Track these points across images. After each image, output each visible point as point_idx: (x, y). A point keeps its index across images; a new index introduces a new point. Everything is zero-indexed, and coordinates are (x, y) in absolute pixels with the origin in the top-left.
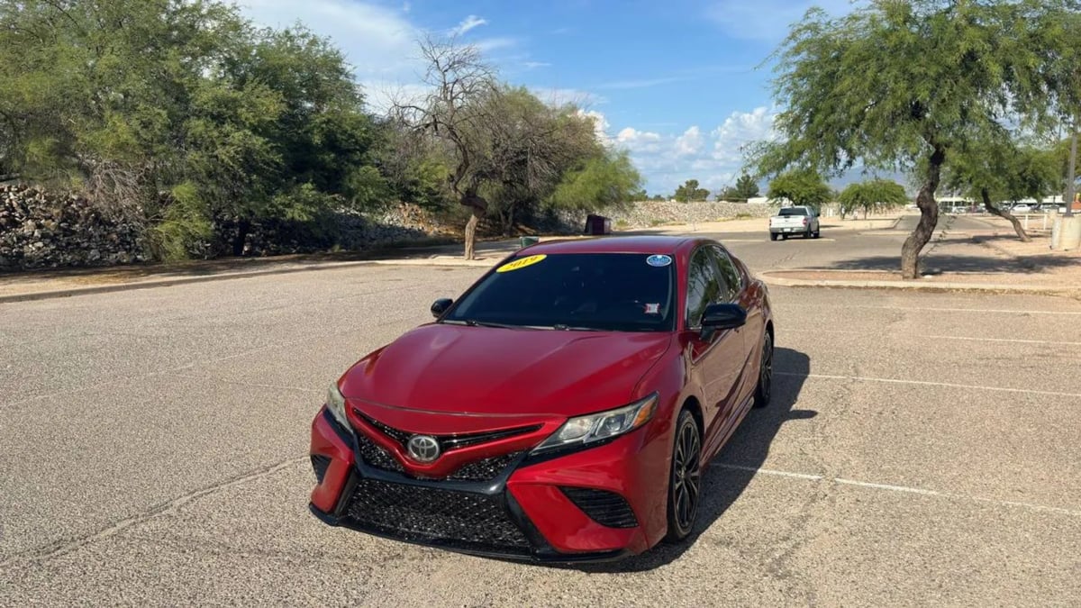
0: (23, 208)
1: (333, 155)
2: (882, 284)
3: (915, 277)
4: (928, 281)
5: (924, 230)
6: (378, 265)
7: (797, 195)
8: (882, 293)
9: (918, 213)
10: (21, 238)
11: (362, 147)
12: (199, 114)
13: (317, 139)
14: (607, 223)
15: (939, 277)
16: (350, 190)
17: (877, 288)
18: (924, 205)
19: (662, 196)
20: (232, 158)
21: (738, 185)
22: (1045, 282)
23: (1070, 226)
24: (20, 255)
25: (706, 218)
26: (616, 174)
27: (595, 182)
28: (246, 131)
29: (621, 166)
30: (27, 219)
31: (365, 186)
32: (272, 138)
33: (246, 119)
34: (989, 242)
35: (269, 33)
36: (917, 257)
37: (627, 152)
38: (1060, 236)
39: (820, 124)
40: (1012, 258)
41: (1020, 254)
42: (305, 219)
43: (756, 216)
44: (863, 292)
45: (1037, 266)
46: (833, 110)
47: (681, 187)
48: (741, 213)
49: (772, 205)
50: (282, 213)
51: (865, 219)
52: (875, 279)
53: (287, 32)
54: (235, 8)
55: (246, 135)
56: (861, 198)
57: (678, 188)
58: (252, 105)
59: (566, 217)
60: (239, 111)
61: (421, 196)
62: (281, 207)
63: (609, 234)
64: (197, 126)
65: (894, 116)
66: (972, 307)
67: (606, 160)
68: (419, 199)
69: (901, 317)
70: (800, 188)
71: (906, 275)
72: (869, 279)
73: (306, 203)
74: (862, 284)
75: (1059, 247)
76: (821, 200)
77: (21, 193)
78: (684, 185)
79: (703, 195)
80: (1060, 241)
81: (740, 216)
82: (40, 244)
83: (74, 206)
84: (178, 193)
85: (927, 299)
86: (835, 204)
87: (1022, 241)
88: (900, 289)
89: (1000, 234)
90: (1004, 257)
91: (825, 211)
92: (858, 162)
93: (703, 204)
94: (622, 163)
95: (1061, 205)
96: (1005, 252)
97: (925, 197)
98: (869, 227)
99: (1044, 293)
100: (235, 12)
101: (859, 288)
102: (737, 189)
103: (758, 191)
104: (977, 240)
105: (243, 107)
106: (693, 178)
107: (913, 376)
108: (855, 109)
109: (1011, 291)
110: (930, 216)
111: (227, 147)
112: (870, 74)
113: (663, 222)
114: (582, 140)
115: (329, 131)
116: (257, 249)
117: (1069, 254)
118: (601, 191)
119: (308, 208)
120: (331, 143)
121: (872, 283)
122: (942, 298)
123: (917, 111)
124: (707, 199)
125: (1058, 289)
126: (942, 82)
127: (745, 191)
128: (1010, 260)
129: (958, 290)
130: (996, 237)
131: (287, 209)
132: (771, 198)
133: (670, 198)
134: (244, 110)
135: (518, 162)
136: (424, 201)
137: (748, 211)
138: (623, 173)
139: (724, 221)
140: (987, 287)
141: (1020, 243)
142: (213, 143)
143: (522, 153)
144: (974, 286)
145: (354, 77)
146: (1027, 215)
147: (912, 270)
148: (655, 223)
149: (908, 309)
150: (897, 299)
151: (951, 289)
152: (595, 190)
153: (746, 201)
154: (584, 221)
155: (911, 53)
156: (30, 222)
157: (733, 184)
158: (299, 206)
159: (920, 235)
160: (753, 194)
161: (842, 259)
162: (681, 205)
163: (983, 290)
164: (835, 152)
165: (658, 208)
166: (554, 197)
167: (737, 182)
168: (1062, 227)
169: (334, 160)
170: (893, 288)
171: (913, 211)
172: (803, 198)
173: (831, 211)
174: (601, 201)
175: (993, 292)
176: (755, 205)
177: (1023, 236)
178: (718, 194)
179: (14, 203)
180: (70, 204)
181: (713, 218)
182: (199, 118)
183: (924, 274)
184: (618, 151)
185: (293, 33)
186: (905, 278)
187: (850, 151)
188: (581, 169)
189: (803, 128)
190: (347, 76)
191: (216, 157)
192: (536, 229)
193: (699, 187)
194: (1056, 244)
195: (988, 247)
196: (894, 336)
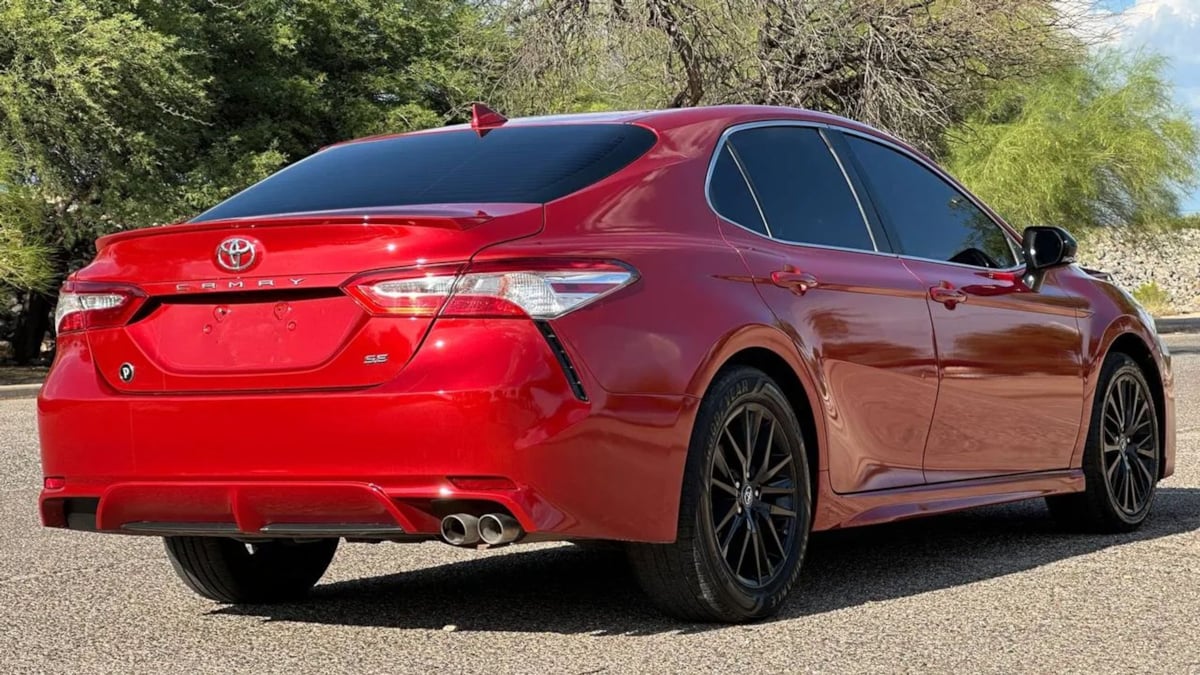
1: (322, 77)
11: (394, 56)
13: (285, 37)
20: (90, 89)
26: (1122, 128)
27: (1053, 156)
28: (128, 17)
29: (1137, 104)
37: (1156, 62)
67: (1088, 86)
94: (1143, 94)
111: (82, 59)
114: (1019, 25)
115: (315, 12)
118: (1071, 183)
120: (319, 49)
135: (834, 85)
138: (1145, 125)
142: (44, 49)
143: (848, 60)
184: (1128, 59)
188: (1011, 113)
191: (50, 86)
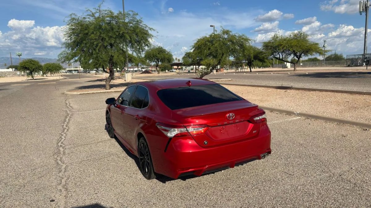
4: (114, 90)
38: (128, 78)
52: (101, 90)
74: (99, 92)
168: (127, 75)
186: (108, 89)
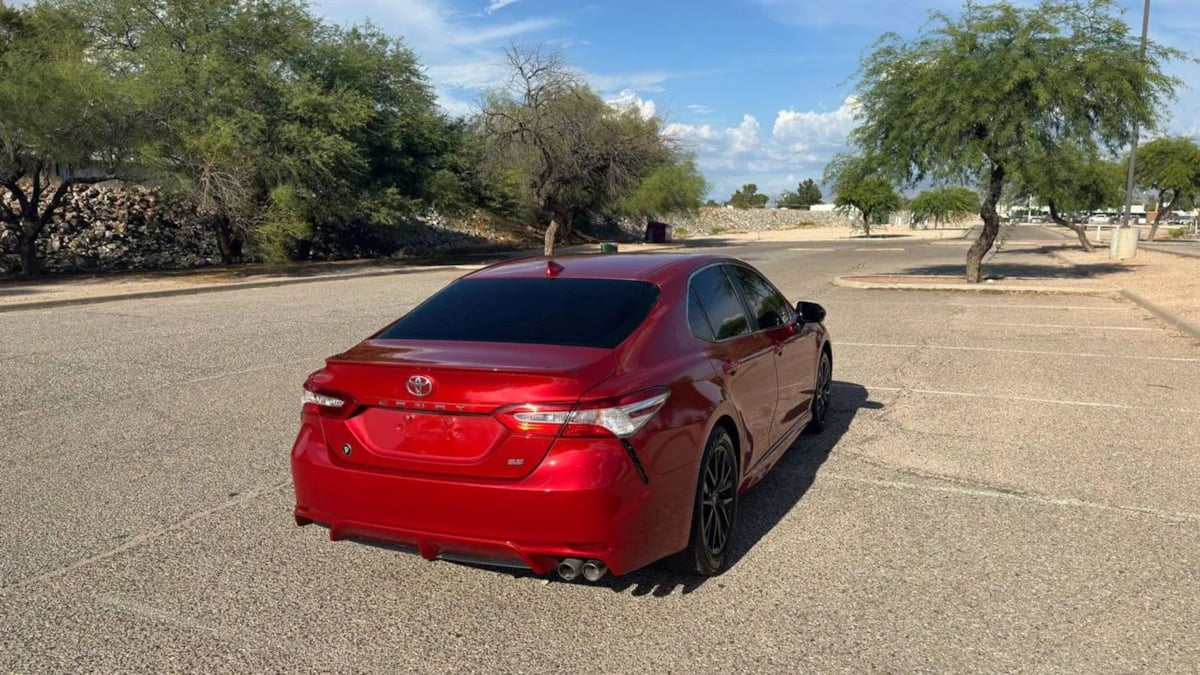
0: (89, 209)
1: (411, 159)
2: (948, 286)
3: (978, 281)
4: (990, 285)
5: (987, 238)
6: (458, 269)
7: (866, 203)
8: (948, 294)
9: (982, 223)
10: (93, 240)
11: (438, 151)
12: (291, 118)
13: (397, 144)
14: (668, 231)
15: (999, 282)
16: (429, 193)
17: (944, 290)
18: (987, 215)
19: (717, 202)
20: (324, 163)
21: (799, 190)
22: (1091, 285)
23: (1127, 236)
24: (96, 256)
25: (768, 226)
26: (682, 180)
27: (660, 189)
28: (337, 136)
29: (687, 171)
30: (96, 220)
31: (445, 190)
32: (360, 144)
33: (337, 124)
34: (1055, 252)
35: (336, 30)
36: (980, 264)
38: (1118, 246)
39: (895, 139)
40: (1072, 266)
41: (1080, 263)
42: (391, 223)
43: (821, 225)
44: (931, 293)
45: (1090, 273)
46: (907, 127)
47: (738, 192)
48: (803, 221)
49: (839, 213)
50: (368, 216)
51: (935, 229)
52: (942, 283)
53: (355, 30)
54: (305, 5)
55: (336, 139)
56: (932, 208)
57: (734, 193)
58: (343, 110)
59: (626, 224)
60: (330, 116)
61: (494, 200)
62: (368, 211)
63: (670, 242)
64: (291, 130)
65: (961, 135)
66: (1023, 305)
67: (672, 164)
68: (493, 204)
69: (963, 310)
70: (868, 195)
71: (971, 279)
72: (937, 283)
73: (391, 207)
74: (931, 287)
75: (1117, 256)
76: (889, 208)
77: (84, 194)
78: (741, 190)
79: (761, 201)
80: (1118, 251)
81: (803, 224)
82: (112, 246)
83: (137, 207)
84: (276, 195)
85: (987, 299)
86: (904, 212)
87: (1086, 251)
88: (964, 291)
89: (1069, 244)
90: (1065, 265)
91: (894, 220)
92: (929, 175)
93: (764, 211)
94: (688, 167)
95: (1143, 215)
96: (1067, 262)
97: (987, 209)
98: (939, 237)
99: (1088, 294)
100: (305, 9)
101: (928, 290)
102: (798, 194)
103: (821, 197)
104: (1044, 251)
105: (334, 112)
106: (752, 183)
107: (967, 345)
108: (927, 126)
109: (1060, 293)
110: (992, 227)
111: (320, 152)
112: (940, 95)
113: (723, 230)
115: (408, 134)
116: (321, 254)
117: (1124, 263)
118: (666, 198)
119: (392, 211)
120: (410, 148)
121: (940, 286)
122: (999, 298)
123: (981, 131)
124: (766, 205)
125: (1100, 291)
126: (1001, 106)
127: (807, 196)
128: (1070, 269)
129: (1014, 292)
130: (1064, 248)
131: (373, 213)
132: (838, 206)
133: (726, 204)
134: (336, 115)
135: (597, 168)
136: (498, 206)
137: (811, 219)
138: (688, 178)
139: (787, 229)
140: (1040, 289)
141: (1084, 253)
142: (306, 148)
143: (604, 159)
144: (1029, 288)
145: (426, 78)
146: (1099, 226)
147: (976, 274)
148: (716, 231)
149: (969, 306)
150: (960, 298)
151: (1008, 291)
152: (659, 197)
153: (808, 209)
154: (645, 228)
155: (977, 81)
156: (98, 223)
157: (794, 189)
158: (384, 210)
159: (984, 242)
160: (816, 200)
161: (912, 267)
162: (741, 212)
163: (1036, 292)
164: (908, 166)
165: (717, 215)
166: (619, 203)
167: (798, 187)
168: (1120, 237)
169: (413, 165)
170: (957, 290)
171: (977, 221)
172: (871, 206)
173: (900, 219)
174: (665, 208)
175: (1045, 293)
176: (818, 212)
177: (1088, 246)
178: (779, 200)
179: (80, 203)
180: (132, 205)
181: (774, 226)
182: (291, 122)
183: (986, 279)
185: (362, 31)
186: (969, 282)
187: (920, 165)
188: (645, 175)
189: (879, 142)
190: (418, 76)
191: (308, 162)
192: (594, 236)
193: (758, 192)
194: (1114, 254)
195: (1053, 257)
196: (955, 323)
